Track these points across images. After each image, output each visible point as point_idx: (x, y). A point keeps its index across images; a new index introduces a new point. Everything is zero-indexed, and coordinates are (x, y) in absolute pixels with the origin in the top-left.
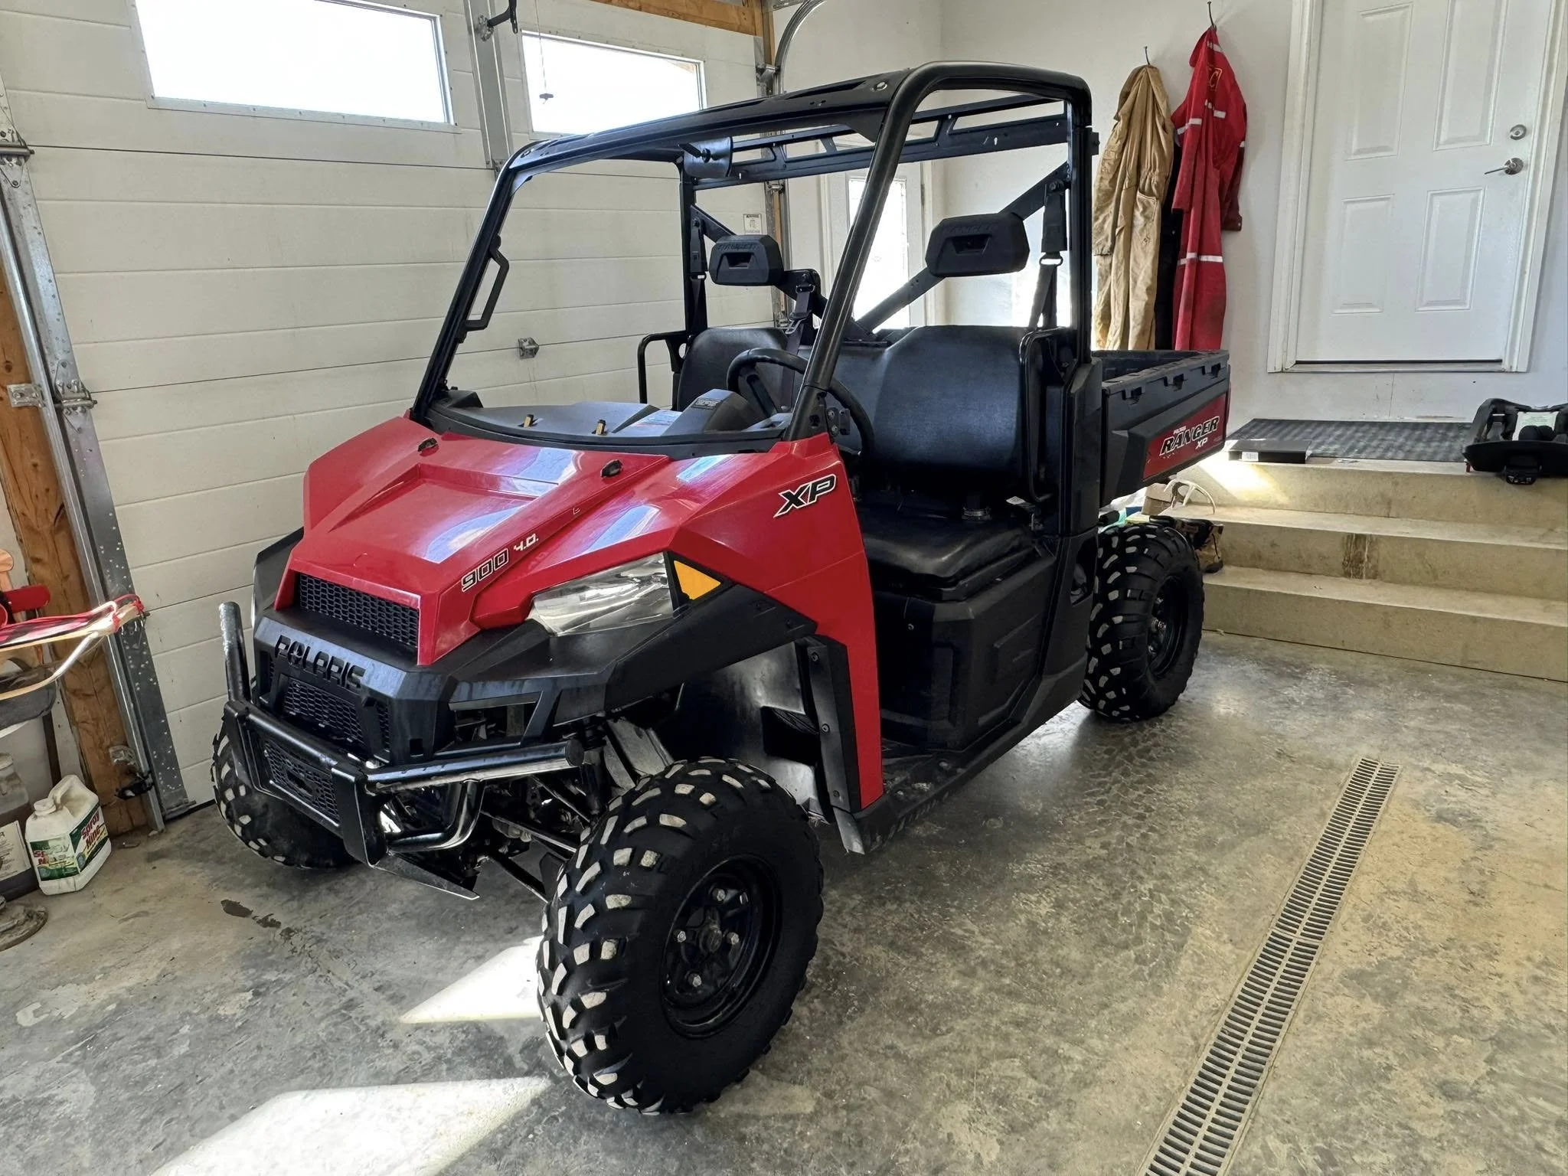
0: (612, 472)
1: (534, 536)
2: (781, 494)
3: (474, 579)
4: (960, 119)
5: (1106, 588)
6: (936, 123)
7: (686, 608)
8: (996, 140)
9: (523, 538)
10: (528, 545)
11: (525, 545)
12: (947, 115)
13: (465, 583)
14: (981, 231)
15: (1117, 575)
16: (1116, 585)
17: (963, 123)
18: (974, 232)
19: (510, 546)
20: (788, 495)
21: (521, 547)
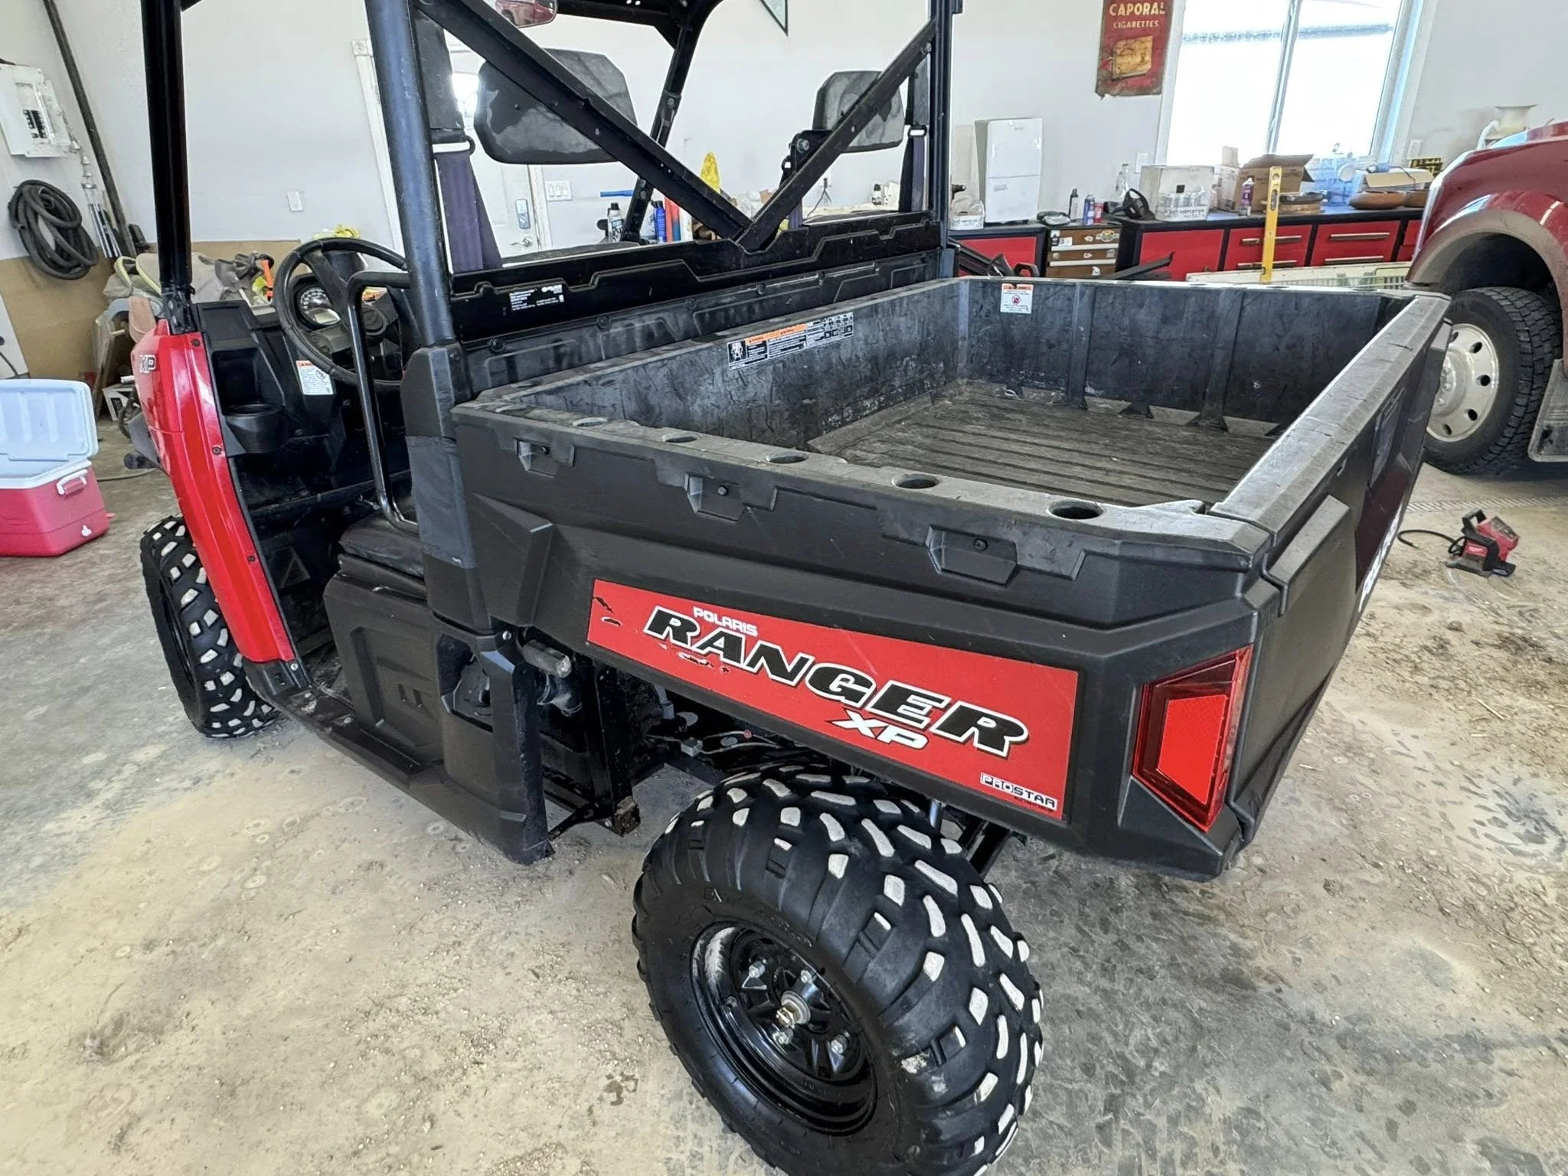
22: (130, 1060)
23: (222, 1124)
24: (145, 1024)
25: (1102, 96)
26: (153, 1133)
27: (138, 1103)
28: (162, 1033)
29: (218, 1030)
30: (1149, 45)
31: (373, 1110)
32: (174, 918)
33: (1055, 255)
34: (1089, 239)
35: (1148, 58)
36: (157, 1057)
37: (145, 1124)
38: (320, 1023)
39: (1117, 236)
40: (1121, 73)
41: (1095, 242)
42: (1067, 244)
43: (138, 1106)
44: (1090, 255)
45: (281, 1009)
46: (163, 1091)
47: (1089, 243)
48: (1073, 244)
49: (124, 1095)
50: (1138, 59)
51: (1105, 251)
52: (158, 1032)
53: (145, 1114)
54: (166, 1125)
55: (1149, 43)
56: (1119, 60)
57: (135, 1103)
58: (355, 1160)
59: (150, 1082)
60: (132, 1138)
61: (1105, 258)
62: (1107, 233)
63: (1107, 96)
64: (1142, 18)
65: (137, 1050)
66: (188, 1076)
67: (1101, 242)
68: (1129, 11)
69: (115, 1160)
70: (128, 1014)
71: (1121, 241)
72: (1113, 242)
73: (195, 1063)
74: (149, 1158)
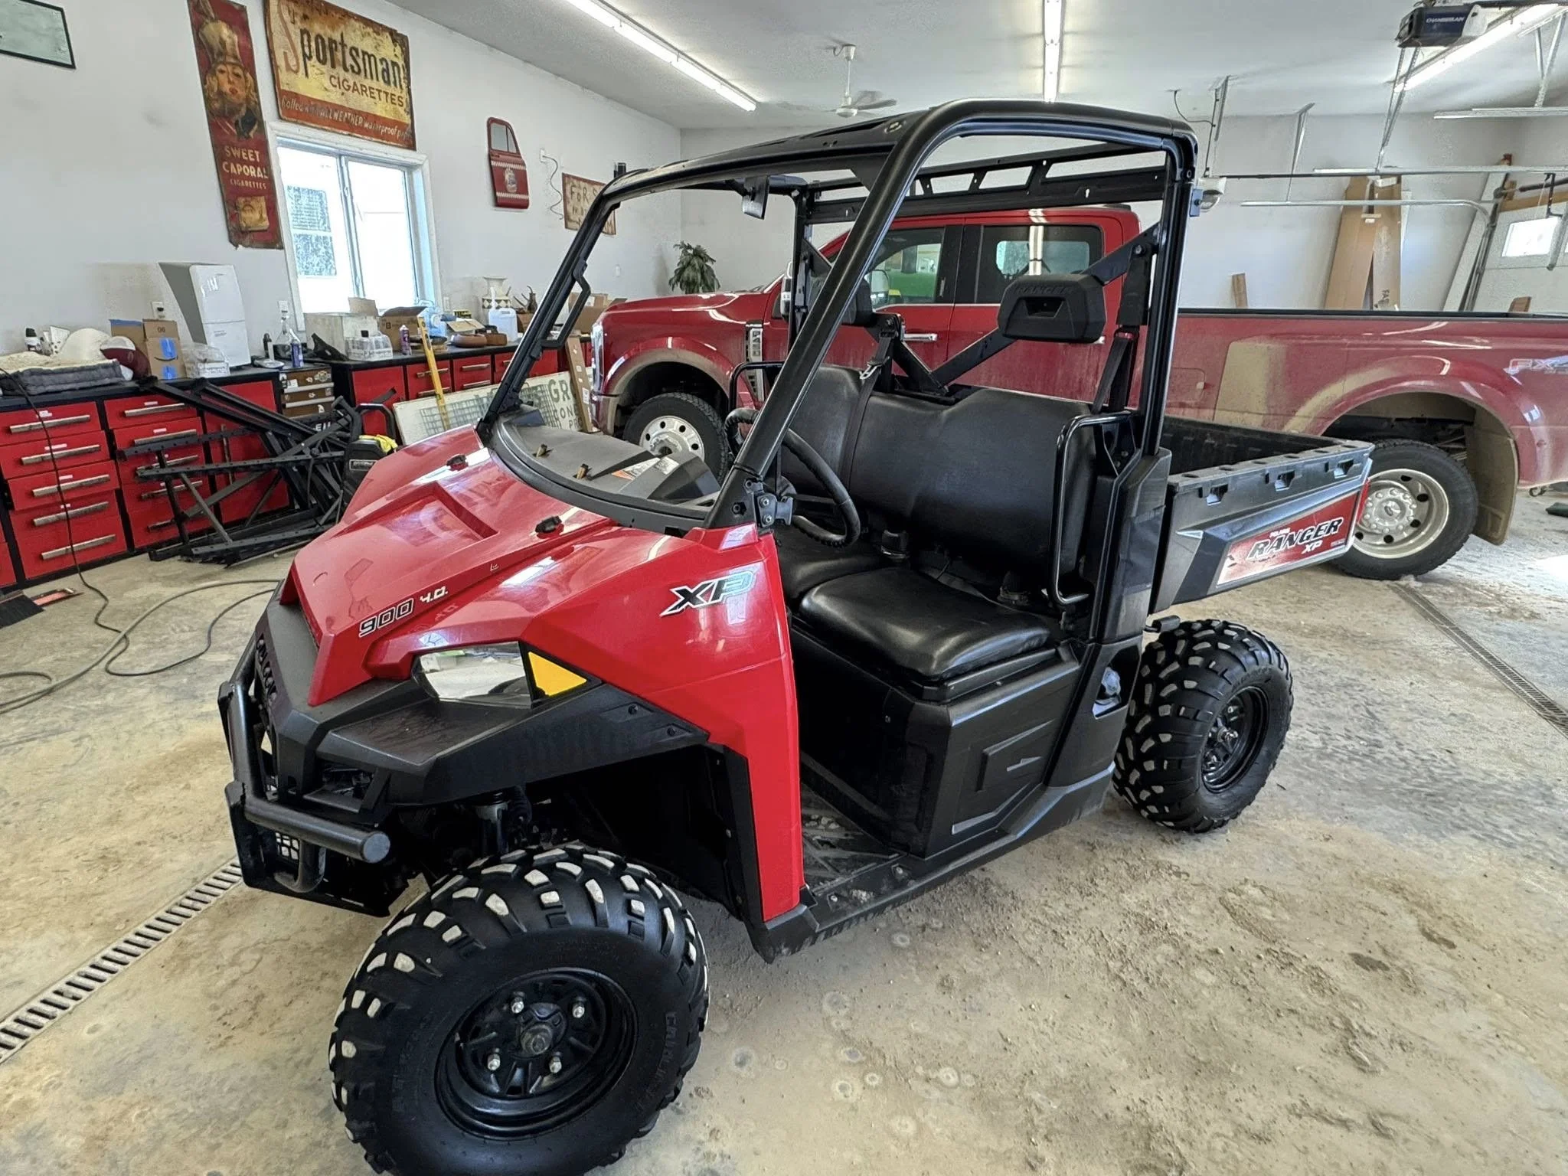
0: (548, 529)
1: (443, 588)
2: (674, 590)
3: (373, 625)
4: (1054, 166)
5: (1158, 701)
6: (1029, 169)
7: (540, 703)
8: (1088, 191)
9: (432, 590)
10: (436, 597)
11: (432, 596)
12: (1042, 161)
13: (363, 628)
14: (1056, 294)
15: (1173, 687)
16: (1170, 699)
17: (1057, 171)
18: (1047, 293)
19: (416, 596)
20: (683, 593)
21: (428, 599)
22: (1183, 1148)
23: (1235, 1066)
24: (1142, 1144)
25: (237, 246)
26: (1251, 1113)
27: (1224, 1131)
28: (1150, 1127)
29: (1144, 1083)
30: (264, 204)
31: (1210, 979)
32: (994, 1146)
33: (286, 397)
34: (309, 380)
35: (265, 216)
36: (1177, 1126)
37: (1243, 1120)
38: (1135, 1013)
39: (329, 376)
40: (247, 227)
41: (315, 382)
42: (293, 386)
43: (1228, 1129)
44: (313, 395)
45: (1121, 1039)
46: (1210, 1113)
47: (310, 384)
48: (299, 385)
49: (1219, 1144)
50: (258, 216)
51: (323, 390)
52: (1149, 1131)
53: (1233, 1122)
54: (1241, 1105)
55: (262, 202)
56: (243, 214)
57: (1226, 1133)
58: (1249, 987)
59: (1203, 1124)
60: (1257, 1127)
61: (325, 396)
62: (322, 373)
63: (240, 246)
64: (250, 178)
65: (1171, 1144)
66: (1193, 1095)
67: (319, 382)
68: (239, 171)
69: (1280, 1136)
70: (1128, 1162)
71: (333, 379)
72: (327, 382)
73: (1181, 1094)
74: (1271, 1111)
